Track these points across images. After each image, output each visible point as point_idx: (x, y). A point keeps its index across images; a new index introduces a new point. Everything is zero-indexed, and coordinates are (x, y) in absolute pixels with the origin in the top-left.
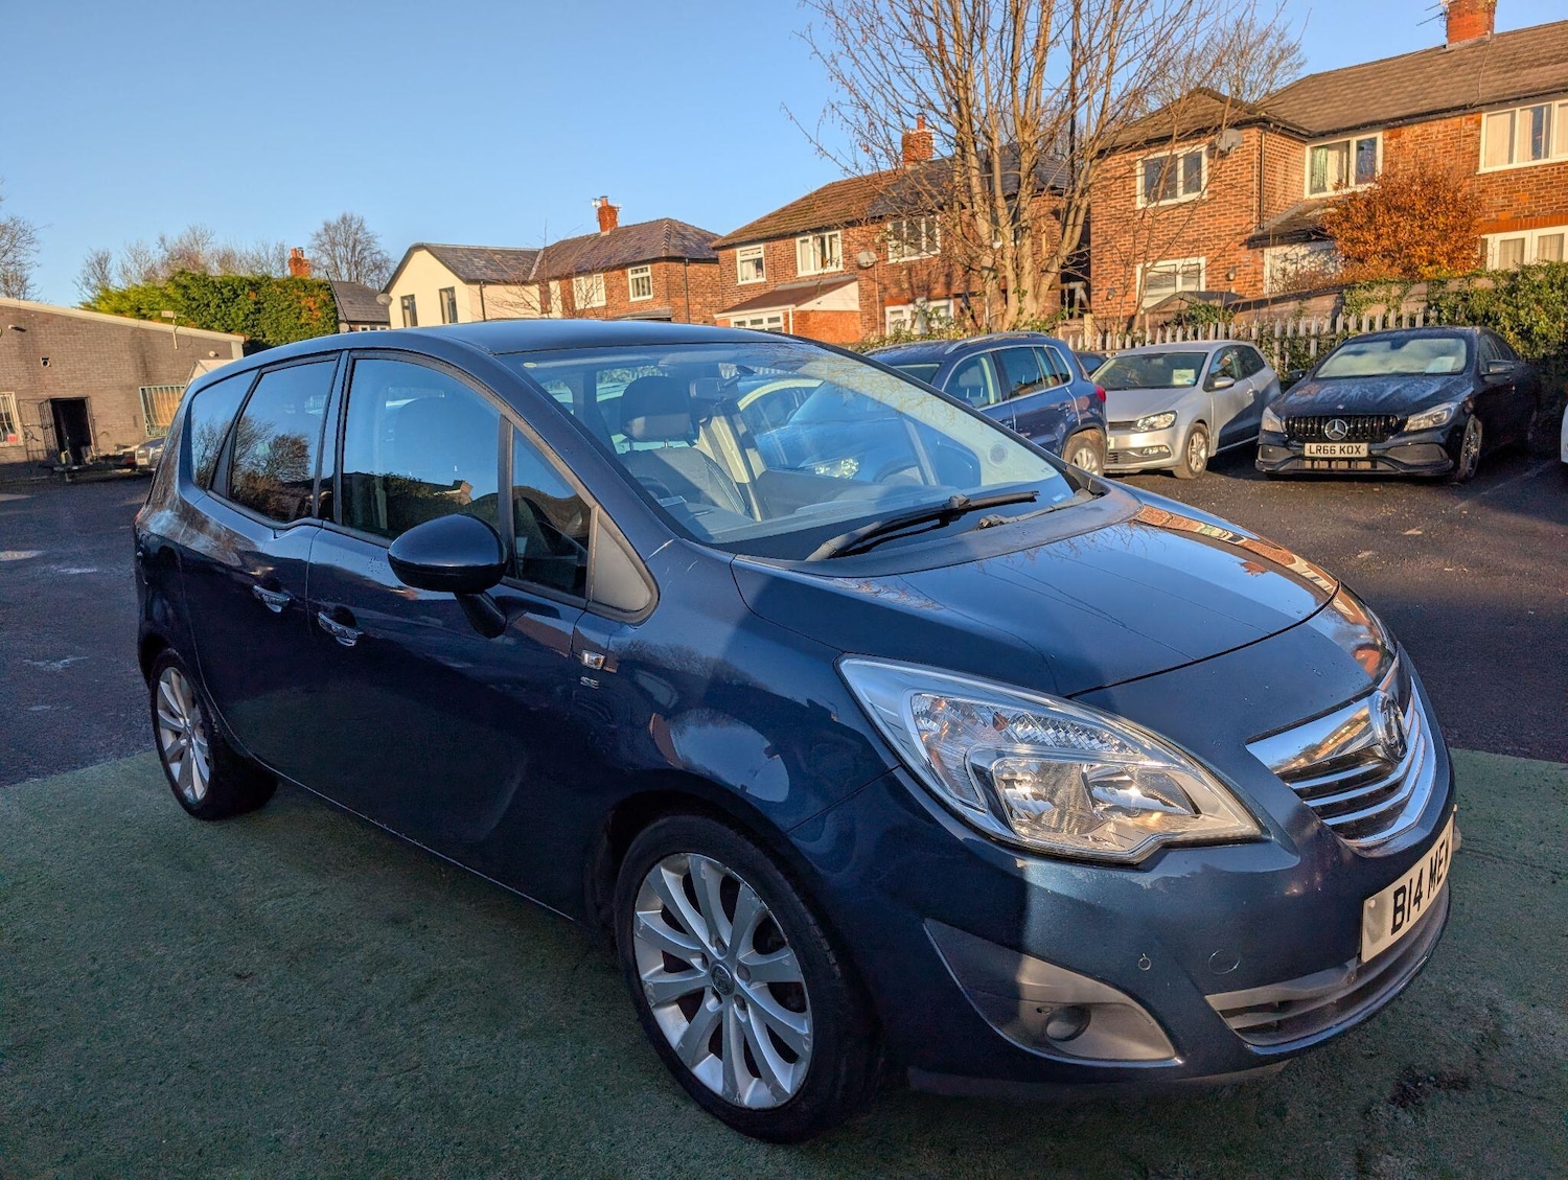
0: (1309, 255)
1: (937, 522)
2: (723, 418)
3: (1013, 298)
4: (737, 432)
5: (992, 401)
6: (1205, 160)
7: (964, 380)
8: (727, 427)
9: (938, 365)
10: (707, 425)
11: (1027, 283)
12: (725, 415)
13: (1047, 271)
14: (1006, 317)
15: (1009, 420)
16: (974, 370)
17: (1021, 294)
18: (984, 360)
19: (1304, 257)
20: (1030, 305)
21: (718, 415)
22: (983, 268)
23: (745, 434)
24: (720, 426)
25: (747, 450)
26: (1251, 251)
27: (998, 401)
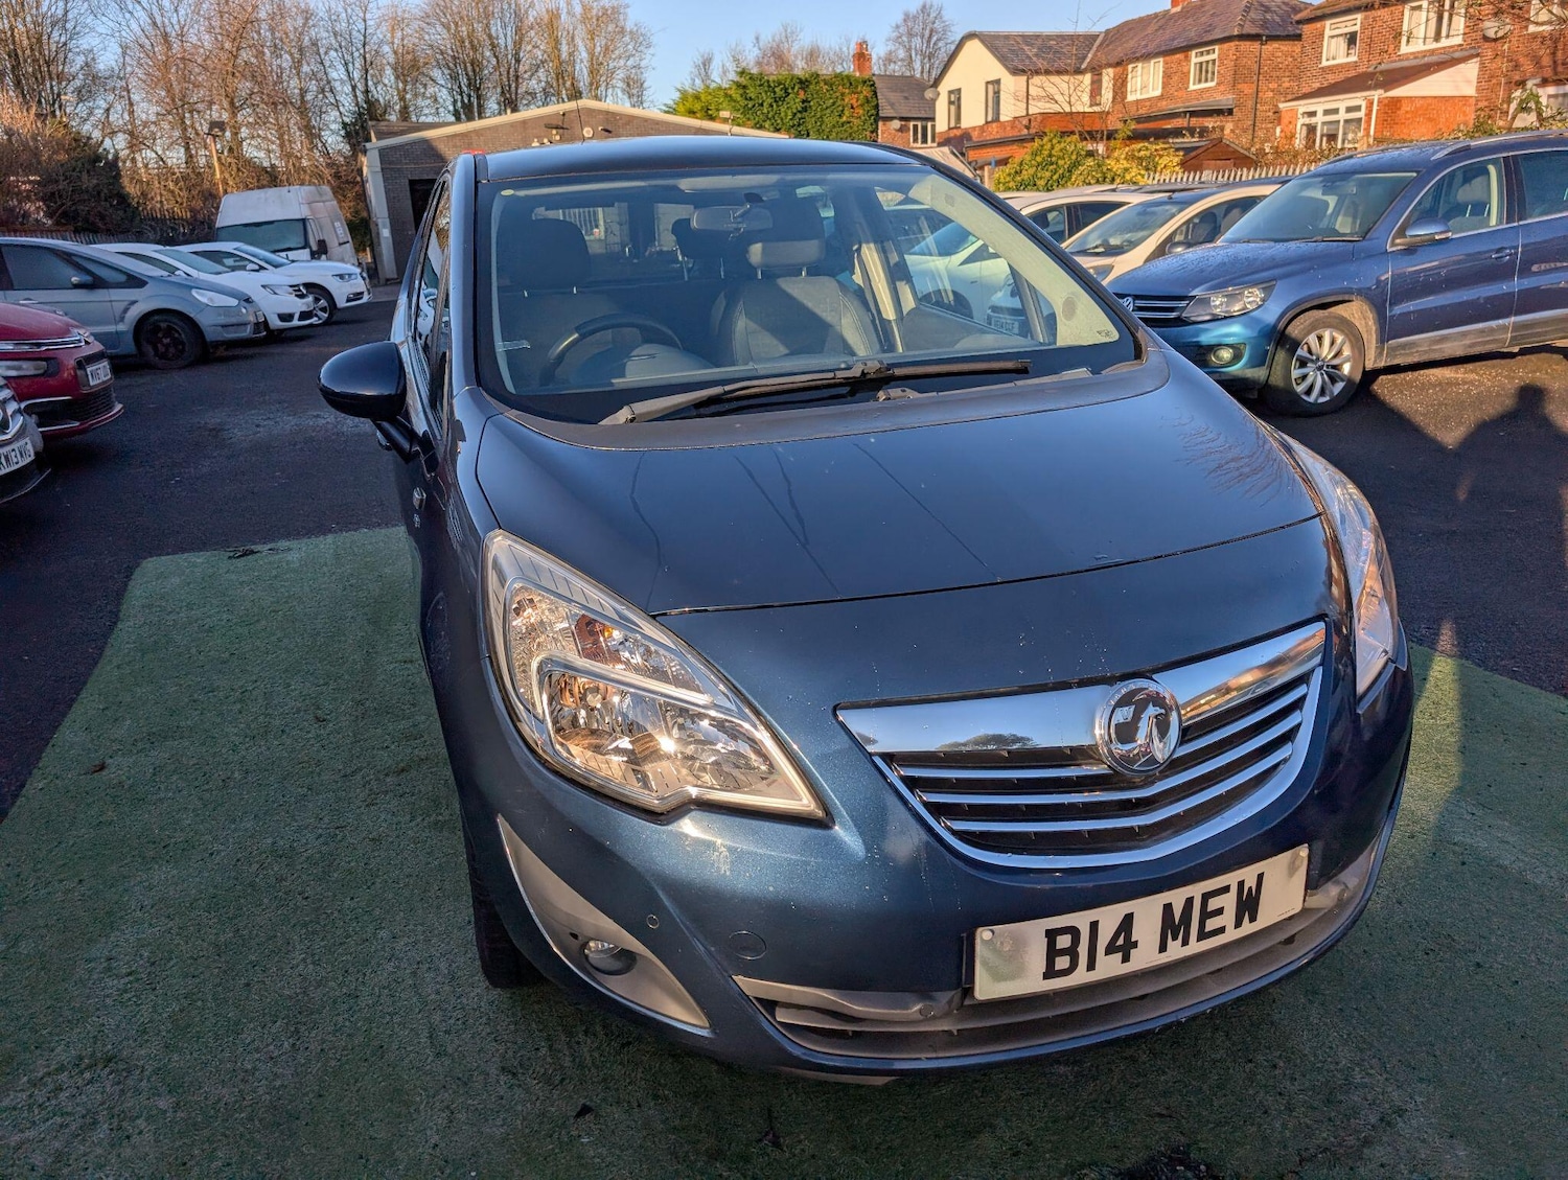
1: (844, 390)
2: (872, 245)
4: (888, 262)
5: (1493, 221)
7: (1466, 194)
8: (875, 255)
9: (1415, 174)
10: (859, 250)
12: (875, 242)
15: (1510, 248)
16: (1478, 181)
18: (1492, 169)
21: (868, 242)
23: (896, 264)
24: (870, 254)
25: (898, 283)
27: (1497, 225)
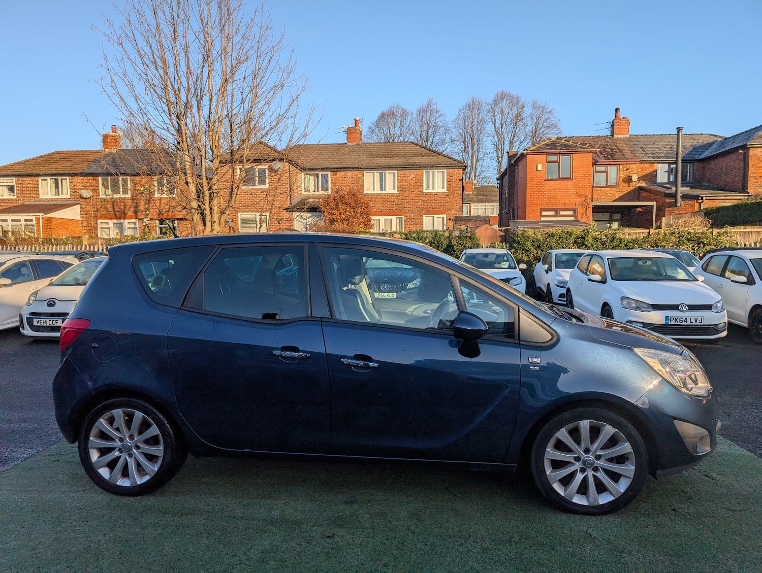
0: (310, 217)
3: (208, 224)
6: (267, 172)
11: (216, 218)
13: (224, 213)
14: (205, 232)
17: (213, 223)
19: (309, 218)
20: (217, 227)
22: (192, 208)
26: (288, 213)
